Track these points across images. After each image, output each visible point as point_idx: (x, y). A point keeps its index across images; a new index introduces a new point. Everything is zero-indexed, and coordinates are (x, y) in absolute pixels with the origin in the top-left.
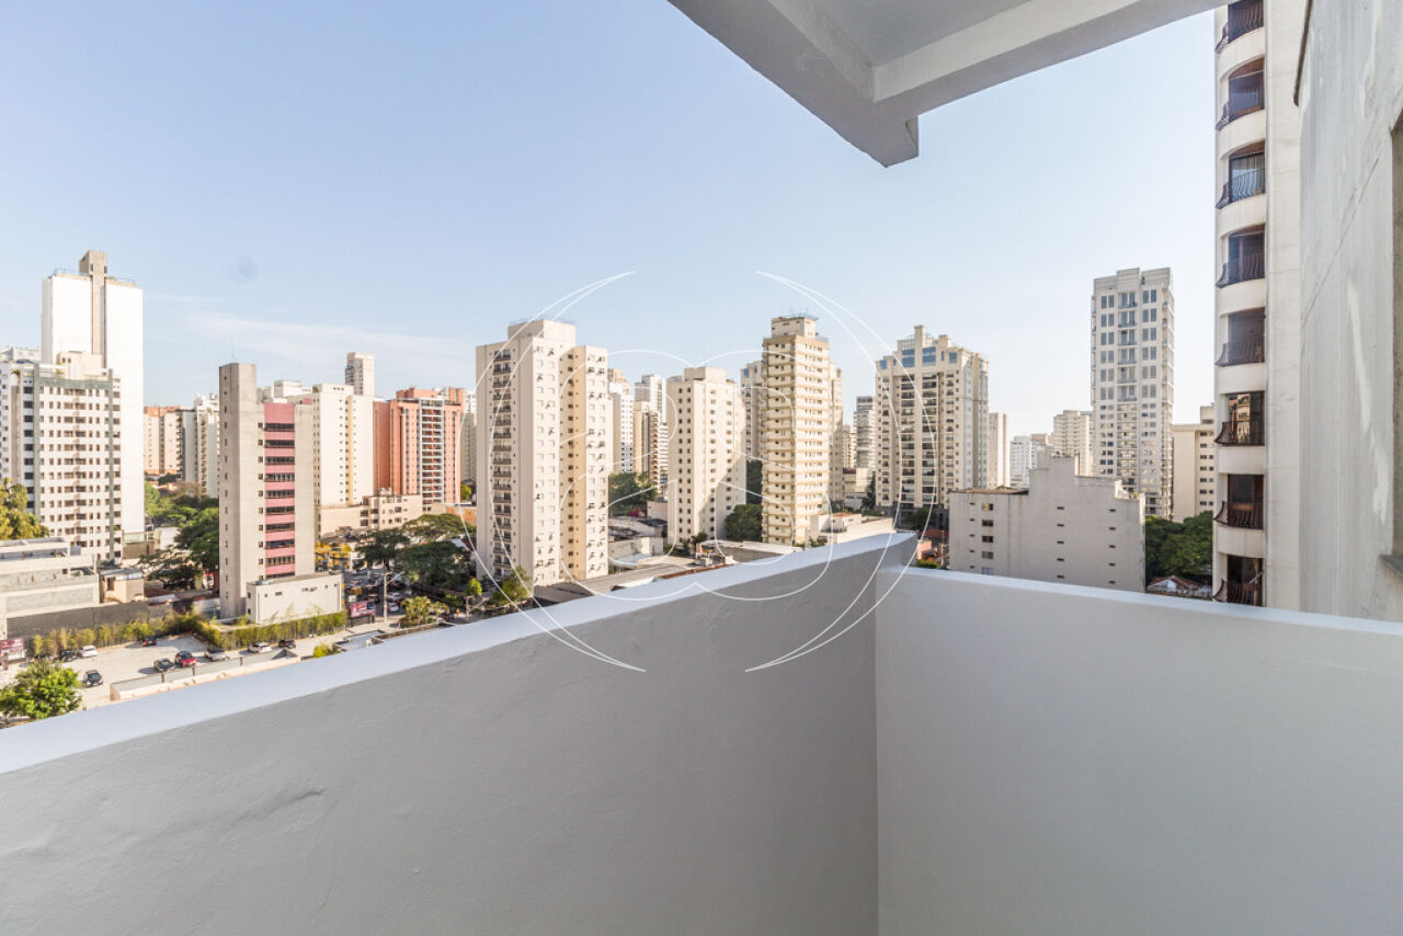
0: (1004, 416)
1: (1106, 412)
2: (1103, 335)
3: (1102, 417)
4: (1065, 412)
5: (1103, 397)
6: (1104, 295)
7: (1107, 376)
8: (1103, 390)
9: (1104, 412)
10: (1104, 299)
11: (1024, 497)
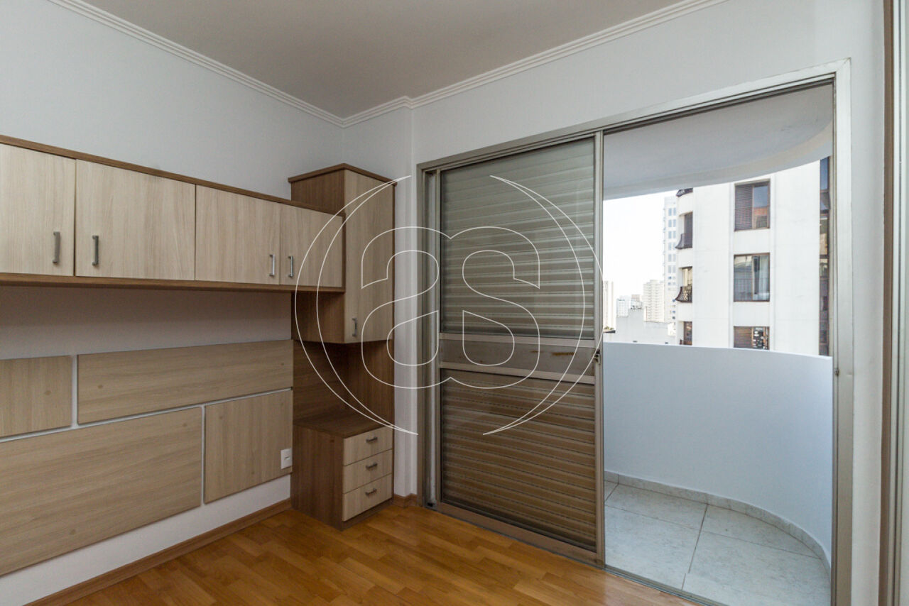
0: (612, 283)
1: (672, 281)
2: (670, 233)
3: (669, 284)
4: (651, 281)
5: (670, 271)
6: (670, 207)
7: (672, 258)
8: (670, 267)
9: (670, 281)
10: (670, 210)
11: (613, 334)
